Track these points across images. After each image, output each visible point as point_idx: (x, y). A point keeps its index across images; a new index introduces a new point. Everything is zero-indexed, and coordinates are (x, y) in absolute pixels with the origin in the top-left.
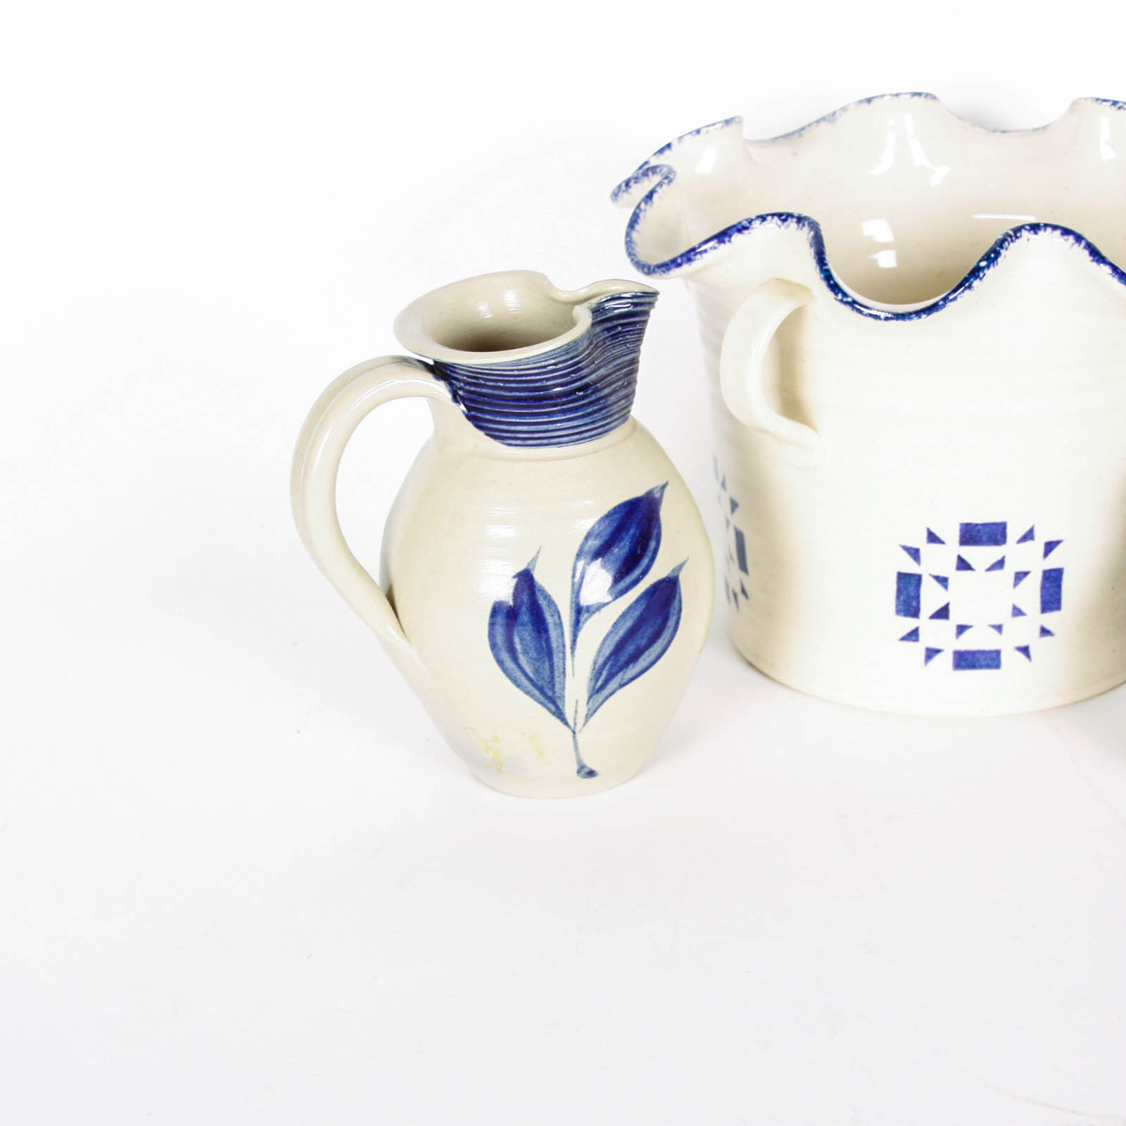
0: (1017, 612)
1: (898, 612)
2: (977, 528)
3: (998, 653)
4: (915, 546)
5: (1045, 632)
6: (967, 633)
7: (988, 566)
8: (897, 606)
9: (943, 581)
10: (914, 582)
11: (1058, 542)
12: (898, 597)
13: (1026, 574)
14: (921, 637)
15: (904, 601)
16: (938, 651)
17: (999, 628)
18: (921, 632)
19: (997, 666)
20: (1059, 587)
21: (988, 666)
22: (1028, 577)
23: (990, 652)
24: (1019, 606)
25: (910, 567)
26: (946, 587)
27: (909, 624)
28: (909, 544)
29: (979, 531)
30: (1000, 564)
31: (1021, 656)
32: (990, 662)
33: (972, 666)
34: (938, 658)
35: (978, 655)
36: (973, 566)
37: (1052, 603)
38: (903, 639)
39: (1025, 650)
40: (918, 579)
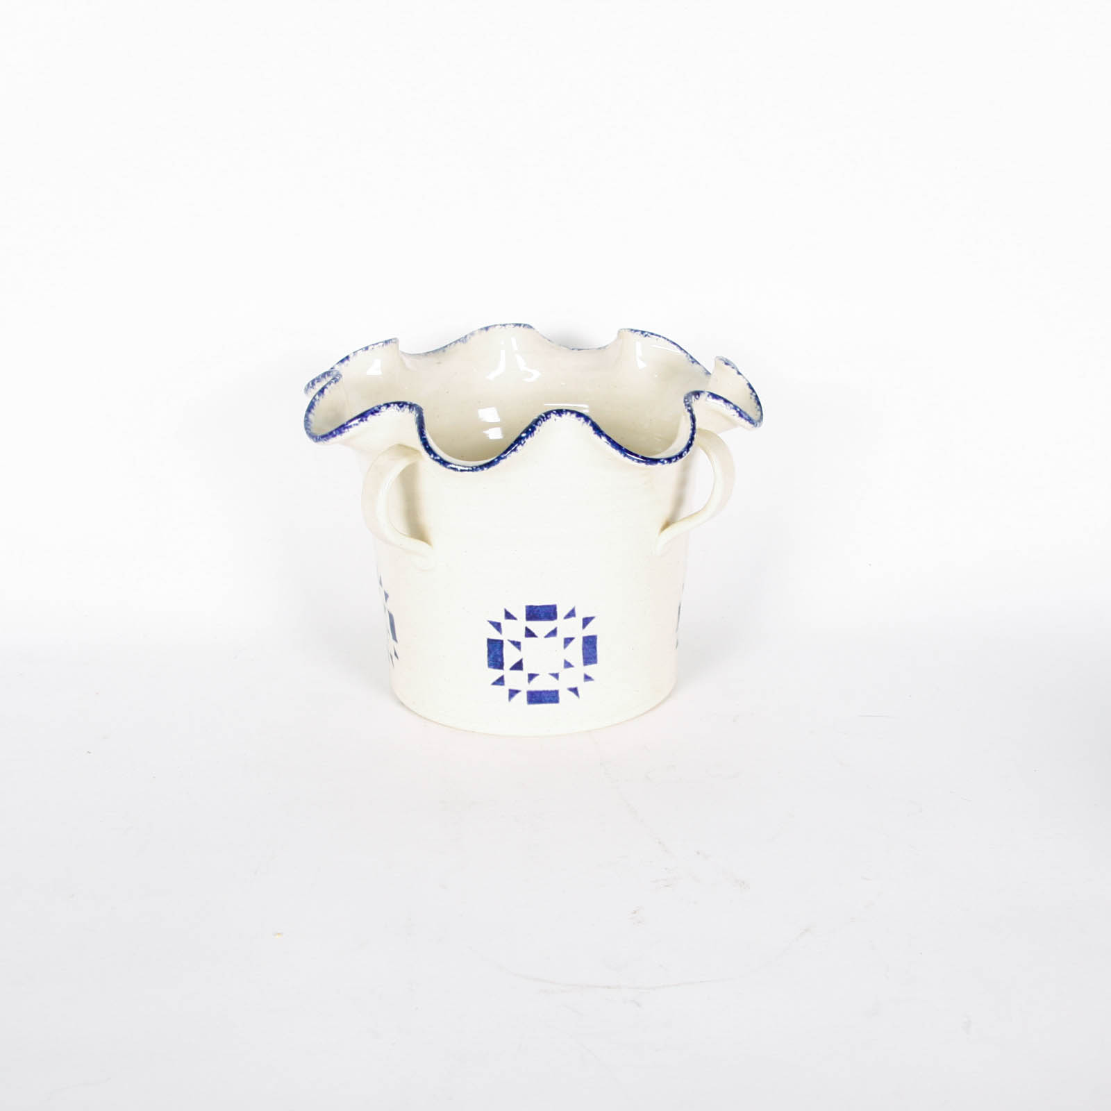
0: (568, 665)
1: (490, 666)
2: (537, 609)
3: (557, 692)
4: (498, 621)
5: (587, 678)
6: (536, 679)
7: (546, 633)
8: (489, 661)
9: (517, 644)
10: (498, 645)
11: (592, 618)
12: (489, 656)
13: (572, 639)
14: (506, 683)
15: (493, 658)
16: (517, 692)
17: (556, 676)
18: (505, 679)
19: (557, 701)
20: (595, 648)
21: (551, 702)
22: (574, 641)
23: (552, 692)
24: (569, 661)
25: (495, 635)
26: (519, 648)
27: (497, 673)
28: (494, 620)
29: (538, 611)
30: (553, 633)
31: (572, 694)
32: (552, 699)
33: (540, 701)
34: (517, 696)
35: (543, 693)
36: (536, 634)
37: (591, 659)
38: (494, 684)
39: (575, 690)
40: (500, 643)
